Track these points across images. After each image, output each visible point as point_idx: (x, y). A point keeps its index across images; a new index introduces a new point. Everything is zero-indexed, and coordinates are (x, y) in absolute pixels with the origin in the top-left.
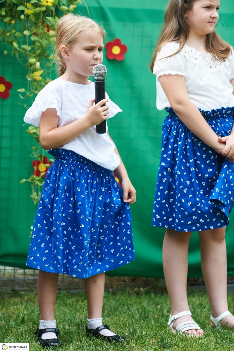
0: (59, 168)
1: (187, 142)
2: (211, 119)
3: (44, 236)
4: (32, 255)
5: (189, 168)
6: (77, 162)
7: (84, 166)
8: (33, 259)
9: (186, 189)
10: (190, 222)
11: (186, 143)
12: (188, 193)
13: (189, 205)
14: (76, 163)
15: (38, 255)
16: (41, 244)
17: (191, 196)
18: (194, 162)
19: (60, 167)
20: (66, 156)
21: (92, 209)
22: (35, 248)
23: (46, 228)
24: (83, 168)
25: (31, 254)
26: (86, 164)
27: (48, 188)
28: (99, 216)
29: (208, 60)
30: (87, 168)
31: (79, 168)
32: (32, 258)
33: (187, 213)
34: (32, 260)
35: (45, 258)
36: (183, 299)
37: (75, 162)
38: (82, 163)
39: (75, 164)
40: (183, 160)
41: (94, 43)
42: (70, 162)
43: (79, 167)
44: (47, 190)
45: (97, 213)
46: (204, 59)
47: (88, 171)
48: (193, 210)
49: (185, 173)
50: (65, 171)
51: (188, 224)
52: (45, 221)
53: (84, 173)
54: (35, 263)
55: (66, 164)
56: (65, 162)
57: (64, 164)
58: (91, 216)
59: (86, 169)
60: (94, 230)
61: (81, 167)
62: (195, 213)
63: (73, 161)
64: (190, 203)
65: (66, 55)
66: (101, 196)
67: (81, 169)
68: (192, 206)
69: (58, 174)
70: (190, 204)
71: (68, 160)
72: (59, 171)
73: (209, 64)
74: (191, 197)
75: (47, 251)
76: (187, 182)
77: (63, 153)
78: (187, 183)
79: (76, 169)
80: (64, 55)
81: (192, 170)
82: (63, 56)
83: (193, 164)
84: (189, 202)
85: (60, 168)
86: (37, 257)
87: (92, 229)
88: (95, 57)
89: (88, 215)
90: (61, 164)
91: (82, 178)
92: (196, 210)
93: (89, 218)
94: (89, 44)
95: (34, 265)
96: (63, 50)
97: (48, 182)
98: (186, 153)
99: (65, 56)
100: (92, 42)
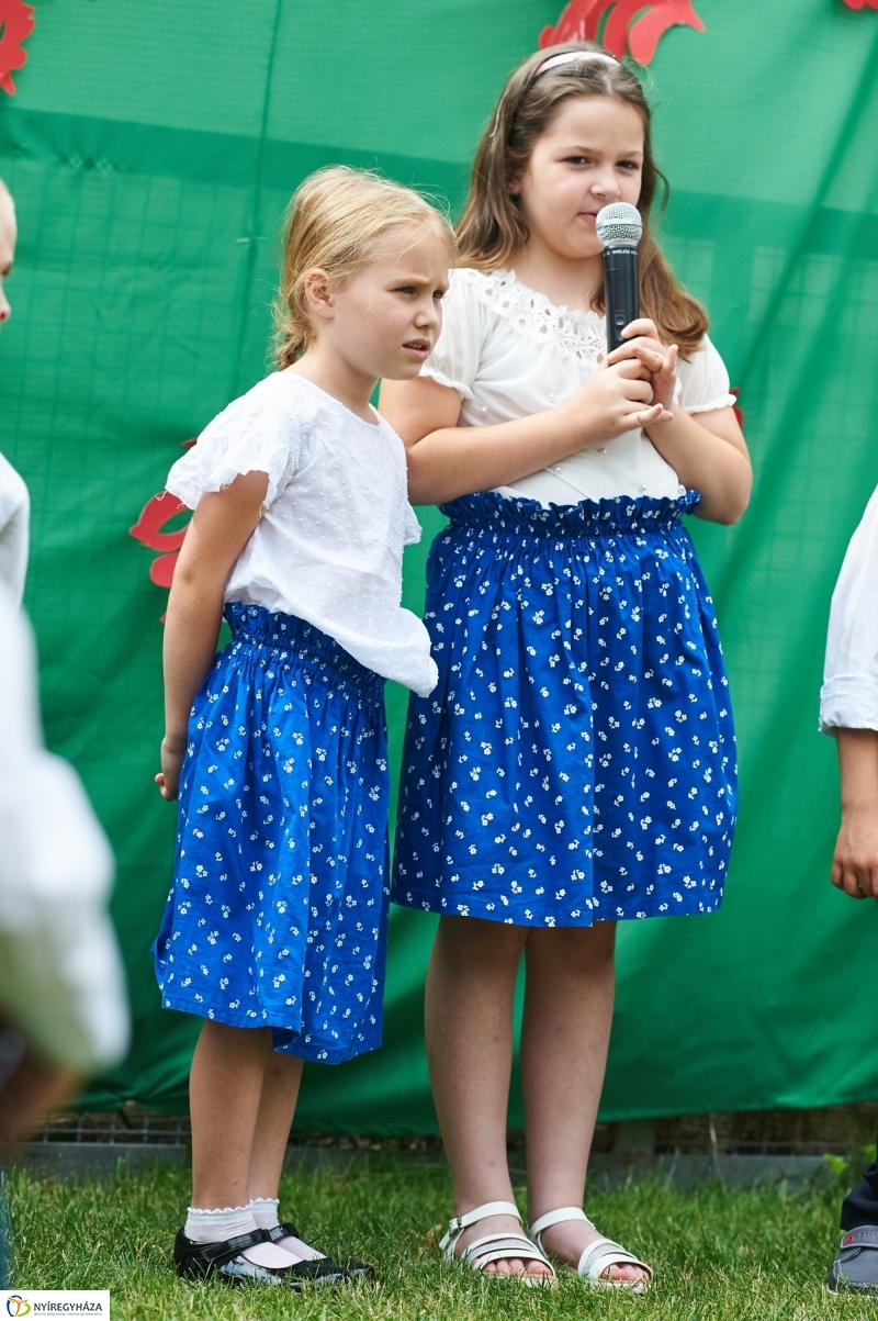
0: (260, 674)
1: (498, 612)
2: (582, 535)
3: (216, 907)
4: (187, 972)
5: (499, 698)
6: (321, 662)
7: (340, 680)
8: (189, 986)
9: (479, 770)
10: (481, 884)
11: (495, 616)
12: (485, 784)
13: (485, 823)
14: (319, 664)
15: (206, 972)
16: (209, 935)
17: (493, 793)
18: (516, 680)
19: (266, 668)
20: (290, 638)
21: (350, 830)
22: (194, 948)
23: (222, 878)
24: (336, 685)
25: (184, 968)
26: (346, 676)
27: (227, 741)
28: (368, 856)
29: (590, 333)
30: (346, 690)
31: (323, 683)
32: (188, 981)
33: (473, 851)
34: (189, 989)
35: (226, 981)
36: (492, 1164)
37: (316, 660)
38: (336, 667)
39: (315, 668)
40: (478, 671)
41: (425, 272)
42: (301, 657)
43: (325, 679)
44: (221, 748)
45: (360, 842)
46: (576, 332)
47: (347, 698)
48: (498, 840)
49: (478, 716)
50: (286, 686)
51: (475, 888)
52: (218, 855)
53: (337, 702)
54: (197, 997)
55: (286, 661)
56: (284, 655)
57: (279, 662)
58: (347, 851)
59: (342, 691)
60: (355, 903)
61: (330, 681)
62: (500, 854)
63: (309, 656)
64: (490, 816)
65: (322, 302)
66: (377, 789)
67: (330, 689)
68: (495, 827)
69: (259, 696)
70: (489, 822)
71: (294, 651)
72: (263, 687)
73: (593, 348)
74: (492, 797)
75: (229, 957)
76: (483, 745)
77: (284, 627)
78: (483, 749)
79: (315, 685)
80: (316, 303)
81: (507, 705)
82: (312, 304)
83: (515, 686)
84: (486, 814)
85: (264, 676)
86: (202, 976)
87: (349, 898)
88: (422, 321)
89: (337, 847)
90: (268, 662)
91: (329, 718)
92: (505, 845)
93: (340, 857)
94: (406, 275)
95: (197, 1003)
96: (317, 284)
97: (226, 722)
98: (493, 648)
99: (317, 306)
100: (418, 269)
